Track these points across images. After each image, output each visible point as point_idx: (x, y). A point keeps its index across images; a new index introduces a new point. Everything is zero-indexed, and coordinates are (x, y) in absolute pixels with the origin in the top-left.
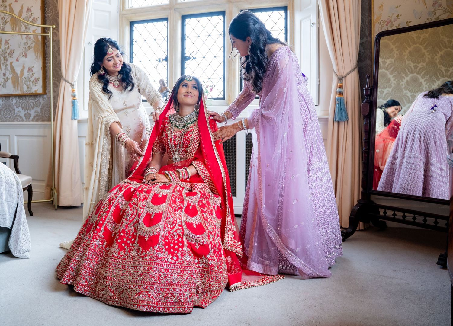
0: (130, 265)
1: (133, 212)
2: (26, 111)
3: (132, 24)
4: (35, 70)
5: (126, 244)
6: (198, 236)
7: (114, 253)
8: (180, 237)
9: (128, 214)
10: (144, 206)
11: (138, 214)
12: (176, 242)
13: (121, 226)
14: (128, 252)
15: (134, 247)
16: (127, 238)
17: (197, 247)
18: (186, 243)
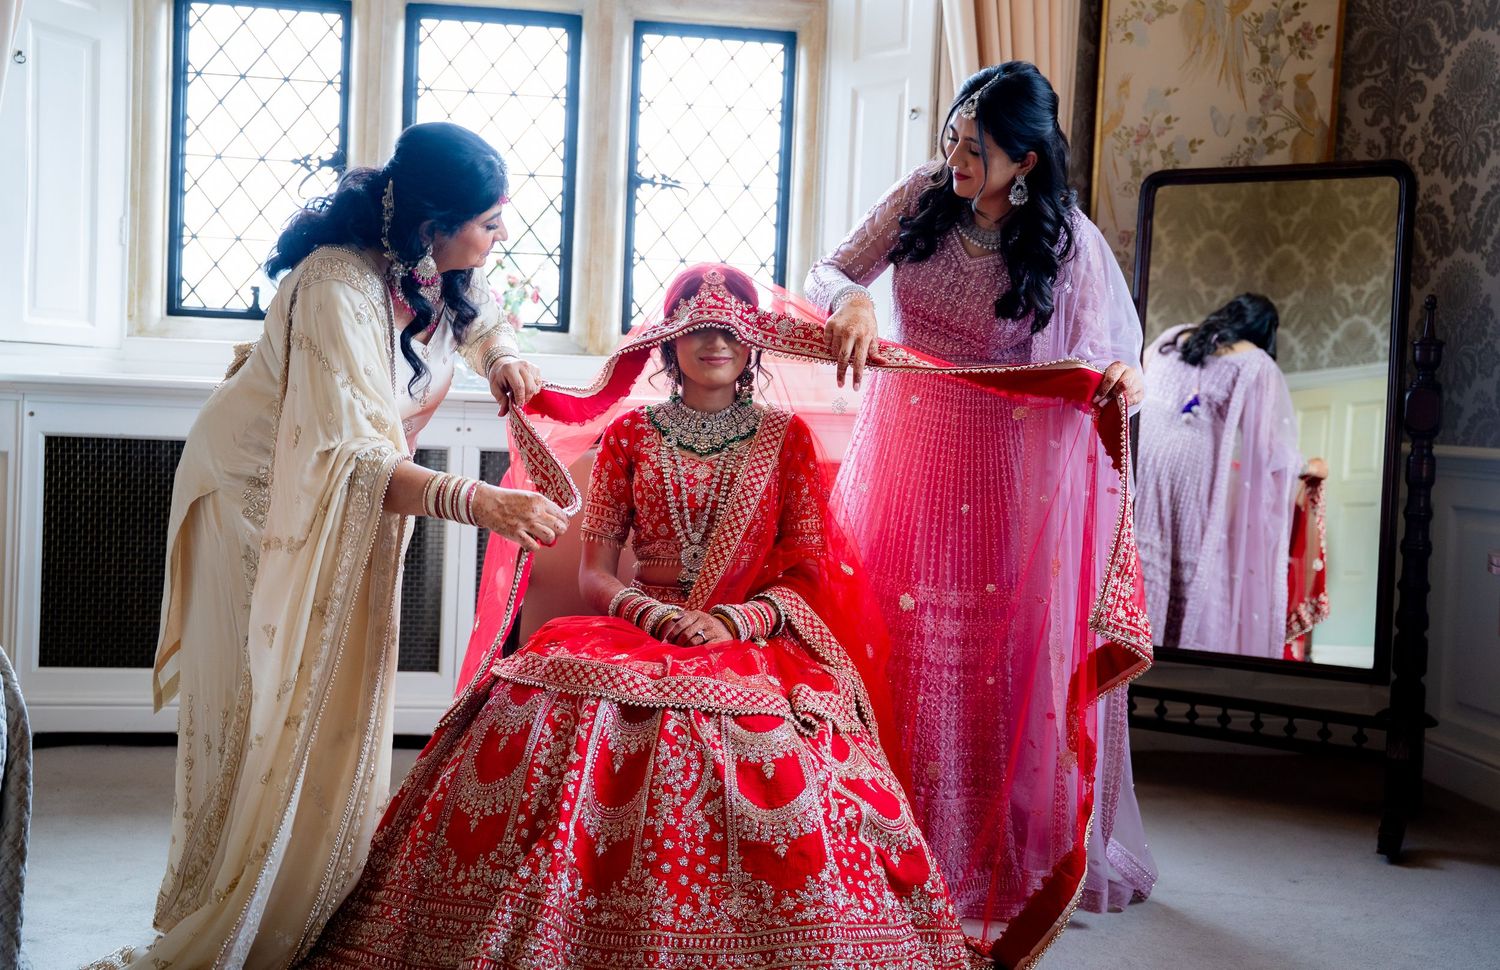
1: (688, 760)
5: (694, 878)
6: (893, 823)
7: (656, 916)
8: (852, 832)
9: (668, 769)
10: (719, 738)
11: (709, 766)
12: (851, 850)
13: (651, 813)
14: (710, 904)
15: (729, 884)
16: (692, 856)
17: (896, 860)
18: (872, 850)
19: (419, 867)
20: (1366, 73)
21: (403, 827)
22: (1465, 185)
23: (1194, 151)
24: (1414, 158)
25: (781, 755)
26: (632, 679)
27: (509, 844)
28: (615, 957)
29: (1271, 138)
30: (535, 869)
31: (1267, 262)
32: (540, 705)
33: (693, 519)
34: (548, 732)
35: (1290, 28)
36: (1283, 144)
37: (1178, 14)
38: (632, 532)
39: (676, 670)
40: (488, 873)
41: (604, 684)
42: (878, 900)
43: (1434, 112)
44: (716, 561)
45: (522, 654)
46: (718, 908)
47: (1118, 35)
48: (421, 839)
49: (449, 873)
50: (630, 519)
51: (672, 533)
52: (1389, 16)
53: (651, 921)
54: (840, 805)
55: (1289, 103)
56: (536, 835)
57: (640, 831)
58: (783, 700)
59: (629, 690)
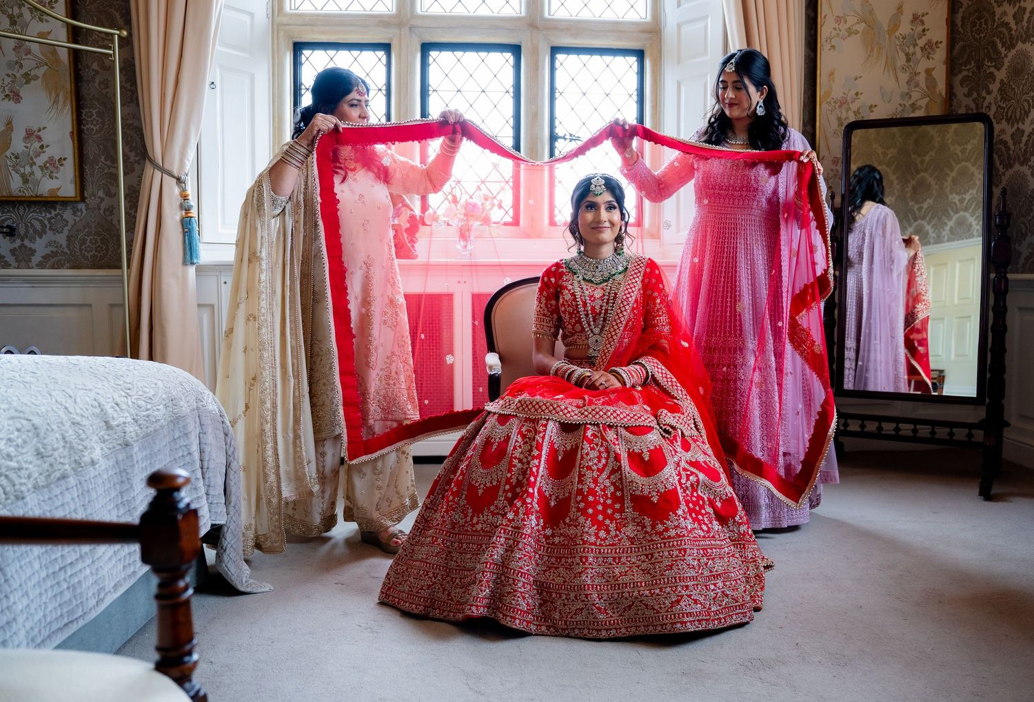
0: (632, 555)
1: (600, 452)
2: (18, 242)
3: (298, 47)
4: (47, 137)
5: (606, 516)
6: (717, 484)
7: (586, 537)
8: (694, 489)
9: (589, 457)
10: (617, 439)
11: (612, 455)
12: (694, 499)
13: (580, 482)
14: (616, 530)
15: (626, 519)
16: (604, 505)
17: (719, 504)
18: (706, 499)
19: (450, 517)
20: (963, 68)
21: (441, 496)
22: (1018, 128)
23: (872, 111)
24: (991, 114)
25: (652, 448)
26: (566, 408)
27: (501, 501)
28: (563, 560)
29: (913, 104)
30: (517, 513)
31: (913, 182)
32: (514, 425)
33: (595, 320)
34: (520, 440)
35: (921, 42)
36: (921, 107)
37: (859, 35)
38: (561, 331)
39: (591, 403)
40: (490, 517)
41: (550, 412)
42: (710, 526)
43: (1000, 89)
44: (610, 343)
45: (503, 399)
46: (620, 532)
47: (827, 46)
48: (451, 501)
49: (468, 519)
50: (559, 323)
51: (583, 329)
52: (973, 37)
53: (583, 540)
54: (687, 475)
55: (923, 84)
56: (516, 496)
57: (574, 492)
58: (653, 418)
59: (565, 414)
